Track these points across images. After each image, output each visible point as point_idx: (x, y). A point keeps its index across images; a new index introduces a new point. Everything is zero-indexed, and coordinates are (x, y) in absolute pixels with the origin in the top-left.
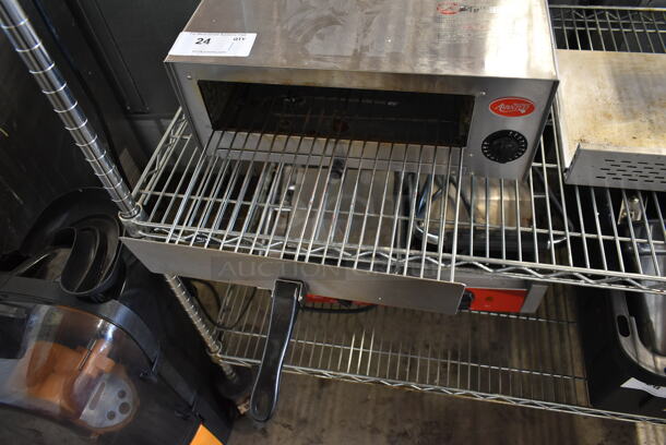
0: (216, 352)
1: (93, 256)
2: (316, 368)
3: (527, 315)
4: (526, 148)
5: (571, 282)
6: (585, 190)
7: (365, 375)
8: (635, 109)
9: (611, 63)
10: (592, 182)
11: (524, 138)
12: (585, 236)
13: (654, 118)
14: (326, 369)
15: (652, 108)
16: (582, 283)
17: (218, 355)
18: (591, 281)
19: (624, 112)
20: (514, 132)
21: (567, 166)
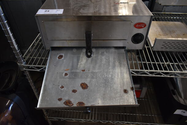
0: (47, 116)
1: (7, 81)
2: (80, 119)
3: (142, 98)
4: (143, 38)
5: (159, 76)
6: (158, 52)
7: (95, 120)
8: (167, 33)
9: (158, 24)
10: (160, 50)
11: (143, 35)
12: (161, 63)
13: (172, 35)
14: (83, 119)
15: (171, 33)
16: (162, 76)
17: (47, 117)
18: (165, 75)
19: (164, 34)
20: (140, 34)
21: (152, 46)
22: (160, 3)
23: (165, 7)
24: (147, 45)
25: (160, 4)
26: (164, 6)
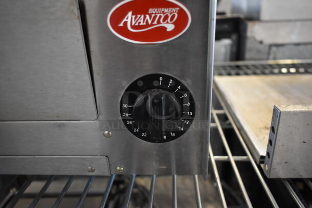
21: (263, 153)
22: (259, 38)
23: (274, 49)
24: (237, 149)
25: (261, 42)
26: (271, 46)
